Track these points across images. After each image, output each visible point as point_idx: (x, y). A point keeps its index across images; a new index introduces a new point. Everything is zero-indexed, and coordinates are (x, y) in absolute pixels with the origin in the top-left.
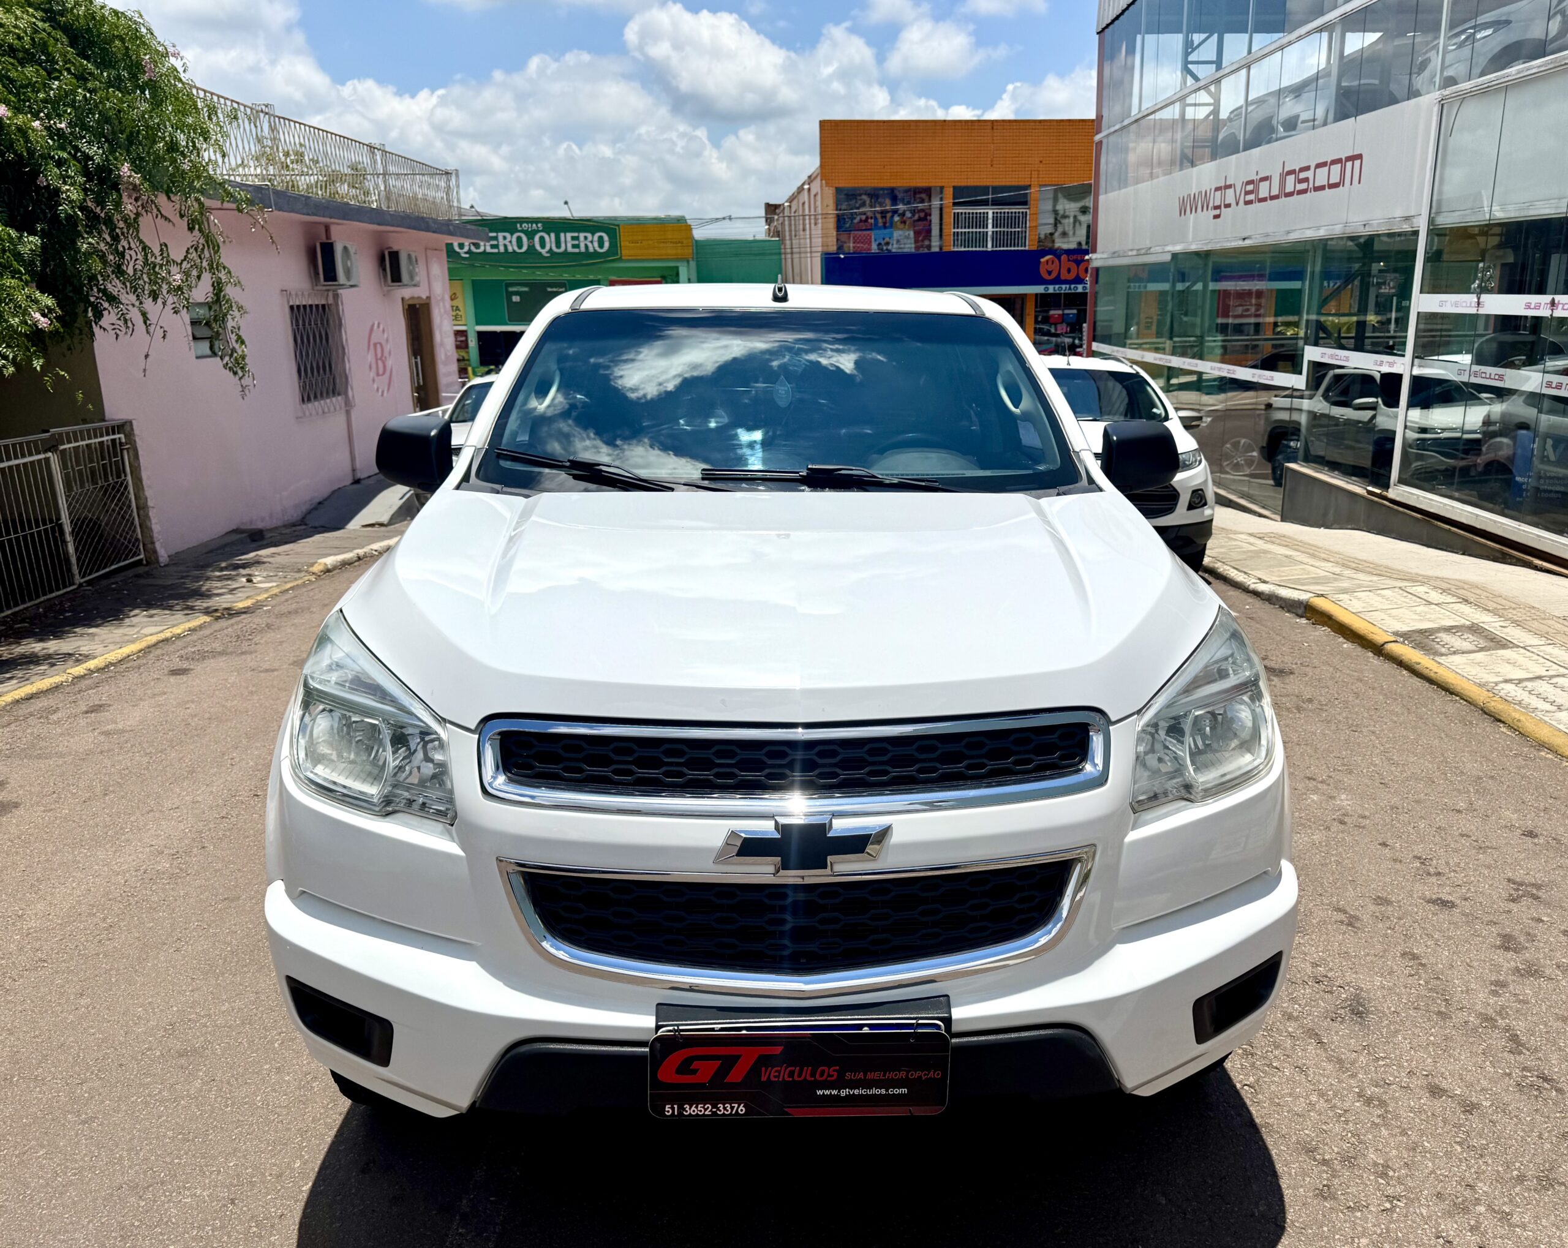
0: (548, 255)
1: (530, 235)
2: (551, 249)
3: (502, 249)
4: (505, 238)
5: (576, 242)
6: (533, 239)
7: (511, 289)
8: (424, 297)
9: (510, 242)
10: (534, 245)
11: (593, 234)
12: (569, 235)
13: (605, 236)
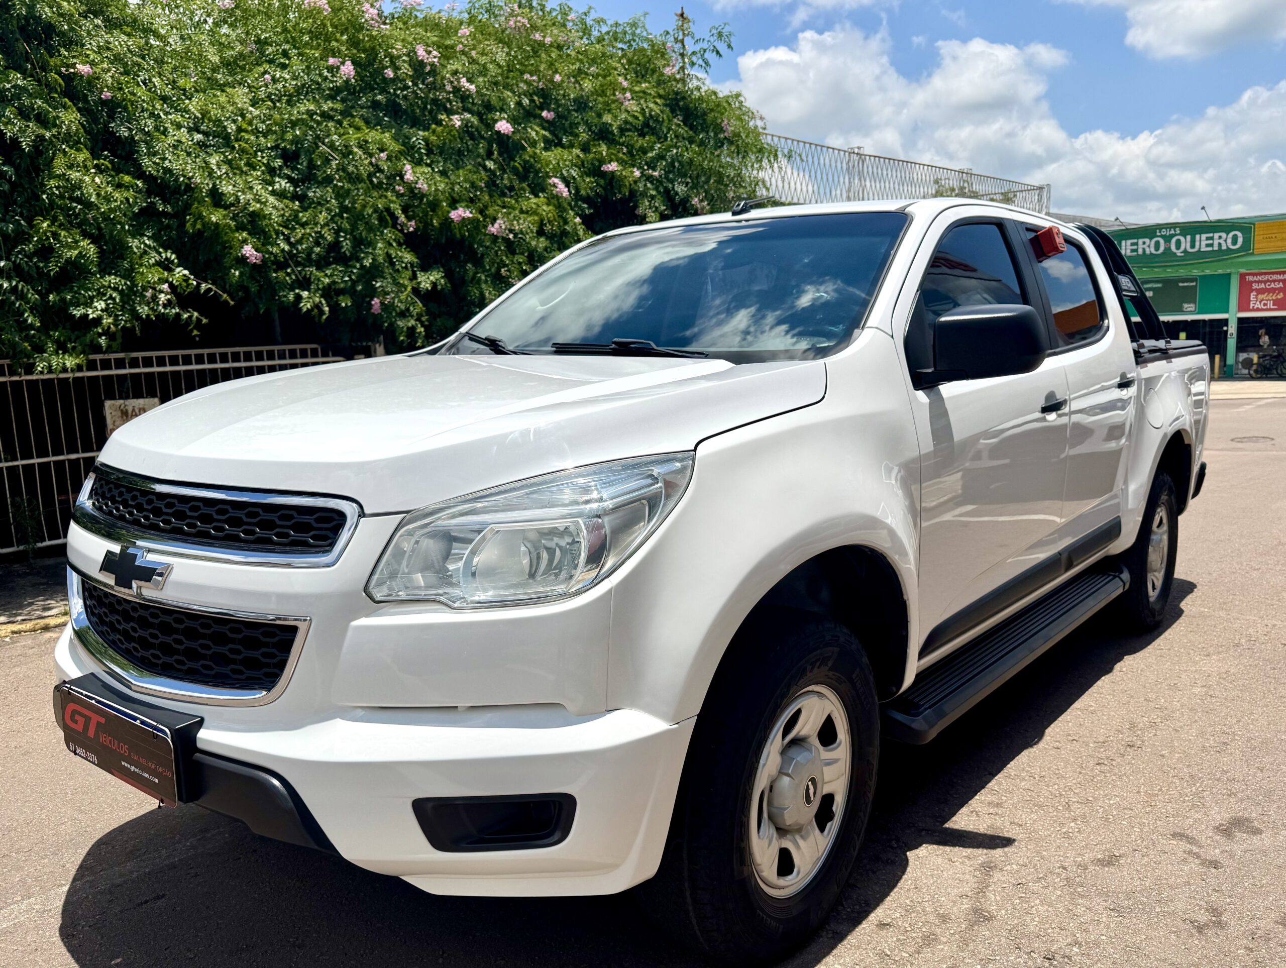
0: (1182, 255)
1: (1168, 239)
2: (1185, 249)
3: (1140, 251)
4: (1144, 243)
5: (1211, 242)
6: (1170, 241)
9: (1149, 246)
10: (1170, 248)
11: (1227, 233)
12: (1204, 236)
13: (1239, 234)
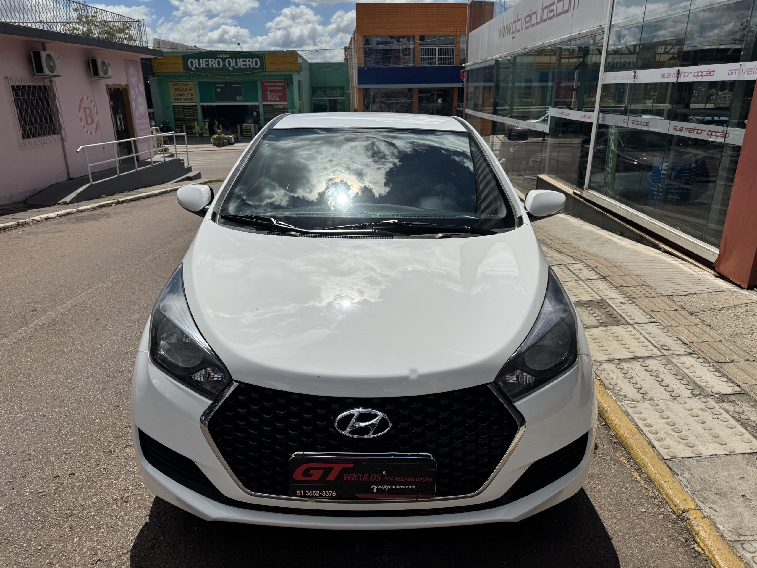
0: (232, 69)
1: (224, 60)
2: (233, 66)
3: (211, 66)
4: (212, 61)
5: (245, 63)
6: (225, 62)
7: (216, 86)
8: (124, 84)
9: (215, 63)
10: (225, 65)
11: (252, 60)
12: (241, 60)
13: (258, 60)
